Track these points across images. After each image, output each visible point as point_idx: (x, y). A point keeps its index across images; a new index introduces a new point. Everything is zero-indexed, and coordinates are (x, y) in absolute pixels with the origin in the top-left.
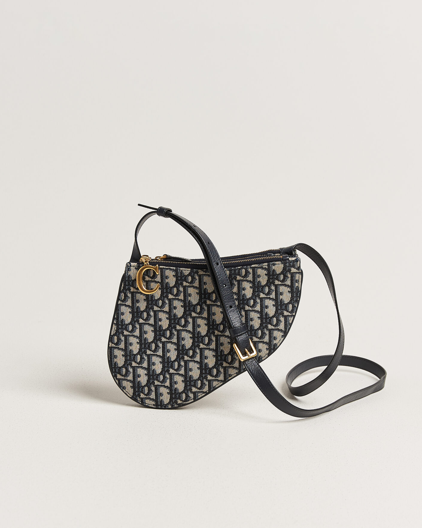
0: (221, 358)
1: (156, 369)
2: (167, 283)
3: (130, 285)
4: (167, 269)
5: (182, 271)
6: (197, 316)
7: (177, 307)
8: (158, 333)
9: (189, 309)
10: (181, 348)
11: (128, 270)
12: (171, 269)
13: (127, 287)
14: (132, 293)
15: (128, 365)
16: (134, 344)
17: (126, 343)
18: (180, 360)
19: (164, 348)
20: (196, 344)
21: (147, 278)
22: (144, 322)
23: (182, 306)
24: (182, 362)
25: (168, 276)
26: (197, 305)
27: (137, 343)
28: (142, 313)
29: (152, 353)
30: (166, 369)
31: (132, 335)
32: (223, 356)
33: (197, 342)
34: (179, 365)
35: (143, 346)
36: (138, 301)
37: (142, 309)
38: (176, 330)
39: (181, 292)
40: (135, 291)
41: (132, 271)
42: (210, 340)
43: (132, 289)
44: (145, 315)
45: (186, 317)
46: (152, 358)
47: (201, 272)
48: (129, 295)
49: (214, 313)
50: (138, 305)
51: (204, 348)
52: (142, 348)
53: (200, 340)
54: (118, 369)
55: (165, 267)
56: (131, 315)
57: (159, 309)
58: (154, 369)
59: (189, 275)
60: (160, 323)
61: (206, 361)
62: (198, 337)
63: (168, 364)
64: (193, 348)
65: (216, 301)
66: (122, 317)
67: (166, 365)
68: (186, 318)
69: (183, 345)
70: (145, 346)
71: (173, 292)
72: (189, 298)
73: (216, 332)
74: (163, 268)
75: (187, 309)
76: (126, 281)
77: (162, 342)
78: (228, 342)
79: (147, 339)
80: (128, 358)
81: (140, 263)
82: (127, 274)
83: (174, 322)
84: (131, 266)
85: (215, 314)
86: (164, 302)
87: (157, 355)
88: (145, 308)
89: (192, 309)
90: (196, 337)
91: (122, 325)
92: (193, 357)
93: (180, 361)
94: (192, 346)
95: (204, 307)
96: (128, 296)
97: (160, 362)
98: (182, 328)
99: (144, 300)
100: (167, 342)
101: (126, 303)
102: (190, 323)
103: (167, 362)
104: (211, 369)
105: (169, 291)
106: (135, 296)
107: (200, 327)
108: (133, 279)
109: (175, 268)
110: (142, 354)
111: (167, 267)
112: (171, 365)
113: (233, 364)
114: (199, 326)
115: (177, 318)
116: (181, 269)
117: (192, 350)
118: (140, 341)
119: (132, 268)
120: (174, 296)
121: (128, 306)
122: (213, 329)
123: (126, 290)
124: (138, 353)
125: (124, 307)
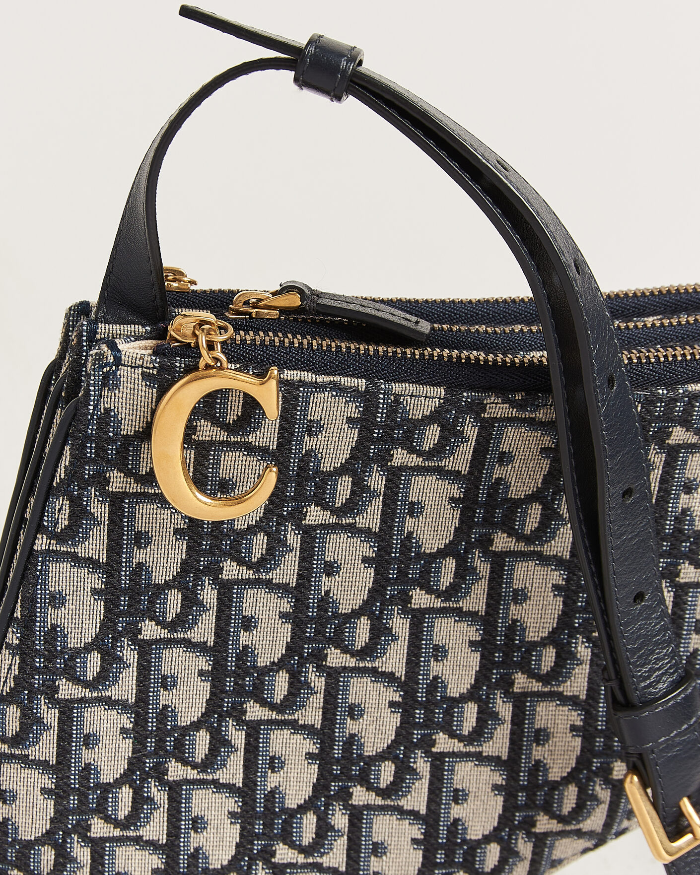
0: (531, 797)
1: (208, 849)
2: (309, 453)
3: (108, 461)
4: (320, 387)
5: (397, 401)
6: (438, 604)
7: (338, 567)
8: (229, 683)
9: (402, 573)
10: (337, 752)
11: (104, 385)
12: (338, 388)
13: (89, 471)
14: (117, 501)
15: (67, 833)
16: (105, 740)
17: (64, 738)
18: (327, 805)
19: (252, 750)
20: (417, 734)
21: (206, 431)
22: (164, 633)
23: (365, 560)
24: (338, 814)
25: (318, 422)
26: (442, 553)
27: (124, 731)
28: (157, 595)
29: (192, 774)
30: (258, 845)
31: (99, 700)
32: (539, 787)
33: (420, 726)
34: (324, 829)
35: (151, 744)
36: (142, 539)
37: (159, 577)
38: (324, 671)
39: (374, 494)
40: (134, 487)
41: (125, 388)
42: (487, 716)
43: (117, 481)
44: (174, 601)
45: (381, 612)
46: (189, 799)
47: (497, 408)
48: (100, 510)
49: (522, 590)
50: (139, 556)
51: (453, 754)
52: (144, 755)
53: (439, 716)
54: (17, 852)
55: (308, 377)
56: (100, 606)
57: (248, 574)
58: (197, 850)
59: (434, 417)
60: (244, 638)
61: (456, 811)
62: (429, 706)
63: (269, 825)
64: (401, 752)
65: (539, 538)
66: (54, 616)
67: (259, 828)
68: (380, 618)
69: (352, 740)
70: (161, 743)
71: (333, 494)
72: (410, 523)
73: (521, 682)
74: (302, 383)
75: (393, 574)
76: (88, 438)
77: (247, 723)
78: (573, 728)
79: (173, 711)
80: (73, 801)
81: (174, 353)
82: (95, 406)
83: (317, 632)
84: (118, 362)
85: (526, 598)
86: (280, 540)
87: (215, 783)
88: (174, 569)
89: (414, 572)
90: (420, 703)
91: (51, 657)
92: (397, 791)
93: (327, 809)
94: (395, 743)
95: (477, 563)
96: (91, 516)
97: (232, 815)
98: (352, 662)
99: (177, 531)
100: (270, 722)
101: (81, 551)
102: (395, 639)
103: (263, 816)
104: (474, 847)
105: (310, 488)
106: (132, 516)
107: (446, 656)
108: (127, 429)
109: (362, 384)
110: (143, 780)
111: (320, 379)
112: (283, 829)
113: (579, 822)
114: (440, 653)
115: (336, 615)
116: (397, 387)
117: (395, 759)
118: (136, 724)
119: (123, 371)
120: (334, 511)
121: (91, 563)
122: (507, 663)
123: (84, 485)
124: (125, 779)
125: (65, 566)
